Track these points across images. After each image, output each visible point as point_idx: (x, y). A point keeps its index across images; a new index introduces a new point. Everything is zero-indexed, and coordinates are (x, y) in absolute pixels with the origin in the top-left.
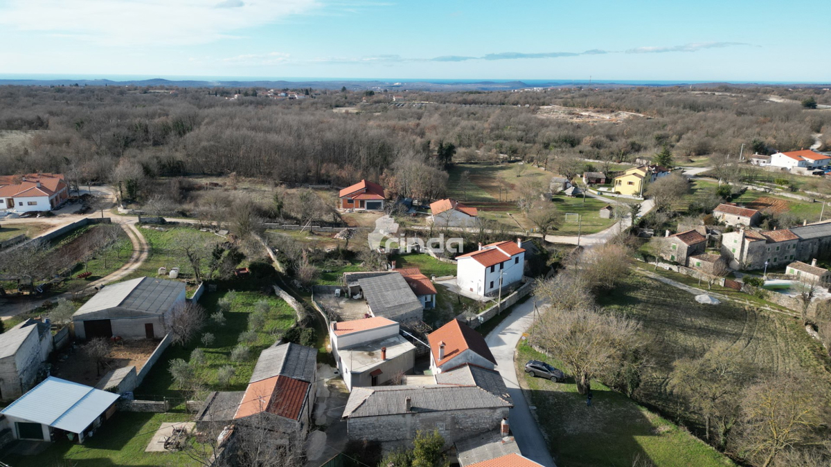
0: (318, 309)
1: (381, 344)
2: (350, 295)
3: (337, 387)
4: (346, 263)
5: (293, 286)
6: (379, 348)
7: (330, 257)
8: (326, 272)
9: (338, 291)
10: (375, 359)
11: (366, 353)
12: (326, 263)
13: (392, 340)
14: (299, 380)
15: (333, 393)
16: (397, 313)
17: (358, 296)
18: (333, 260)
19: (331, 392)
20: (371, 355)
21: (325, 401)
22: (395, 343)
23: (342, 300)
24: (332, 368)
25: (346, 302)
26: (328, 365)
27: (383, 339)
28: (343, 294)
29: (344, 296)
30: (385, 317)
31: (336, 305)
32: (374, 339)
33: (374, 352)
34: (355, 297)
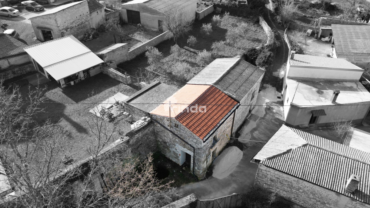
0: (287, 41)
1: (335, 85)
2: (319, 36)
3: (274, 111)
4: (325, 13)
5: (275, 21)
6: (330, 88)
7: (313, 7)
8: (306, 17)
9: (310, 31)
10: (323, 99)
11: (314, 90)
12: (309, 10)
13: (348, 85)
14: (229, 96)
15: (268, 115)
16: (363, 60)
17: (327, 39)
18: (315, 9)
19: (266, 113)
20: (320, 92)
21: (257, 121)
22: (351, 89)
23: (311, 39)
24: (277, 92)
25: (314, 41)
26: (275, 88)
27: (339, 81)
28: (313, 34)
29: (314, 36)
30: (349, 60)
31: (304, 41)
32: (328, 78)
33: (324, 91)
34: (323, 39)
